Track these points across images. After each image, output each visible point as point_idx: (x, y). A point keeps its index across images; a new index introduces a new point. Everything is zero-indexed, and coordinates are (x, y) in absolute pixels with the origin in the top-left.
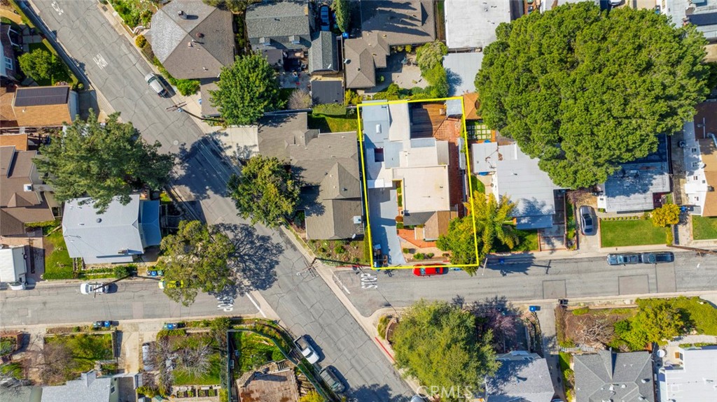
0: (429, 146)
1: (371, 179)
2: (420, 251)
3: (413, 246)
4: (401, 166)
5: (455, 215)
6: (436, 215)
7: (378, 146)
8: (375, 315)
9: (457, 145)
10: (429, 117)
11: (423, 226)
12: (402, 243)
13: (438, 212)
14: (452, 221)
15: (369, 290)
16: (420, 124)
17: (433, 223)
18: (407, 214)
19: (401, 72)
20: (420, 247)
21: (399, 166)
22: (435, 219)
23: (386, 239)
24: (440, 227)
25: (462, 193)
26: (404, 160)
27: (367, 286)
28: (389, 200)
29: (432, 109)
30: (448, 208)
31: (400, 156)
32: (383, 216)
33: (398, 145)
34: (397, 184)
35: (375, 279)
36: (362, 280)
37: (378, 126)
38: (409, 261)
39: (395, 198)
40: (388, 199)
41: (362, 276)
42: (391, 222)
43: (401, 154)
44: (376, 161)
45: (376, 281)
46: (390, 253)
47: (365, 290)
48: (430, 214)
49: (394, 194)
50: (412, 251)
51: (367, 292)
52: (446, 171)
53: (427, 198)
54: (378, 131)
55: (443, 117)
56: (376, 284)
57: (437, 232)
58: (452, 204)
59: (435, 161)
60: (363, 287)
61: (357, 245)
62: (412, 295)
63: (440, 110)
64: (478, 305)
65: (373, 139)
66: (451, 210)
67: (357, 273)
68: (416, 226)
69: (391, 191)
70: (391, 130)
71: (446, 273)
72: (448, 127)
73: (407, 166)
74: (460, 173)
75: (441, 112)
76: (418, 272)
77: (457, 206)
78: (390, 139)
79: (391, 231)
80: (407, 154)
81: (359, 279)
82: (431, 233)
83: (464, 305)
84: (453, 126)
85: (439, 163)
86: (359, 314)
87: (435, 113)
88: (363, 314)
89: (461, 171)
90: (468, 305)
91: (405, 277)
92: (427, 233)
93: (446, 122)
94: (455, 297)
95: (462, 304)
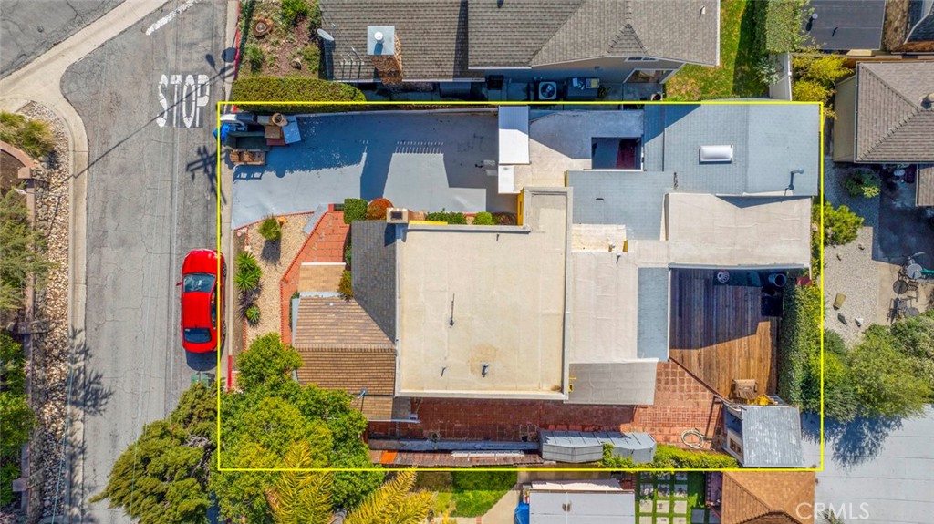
0: (640, 334)
1: (532, 120)
2: (270, 277)
3: (287, 257)
4: (575, 228)
5: (378, 411)
6: (381, 342)
7: (650, 150)
8: (65, 110)
9: (624, 428)
10: (730, 337)
11: (347, 291)
12: (302, 220)
13: (393, 353)
14: (350, 403)
15: (153, 98)
16: (708, 307)
17: (356, 330)
18: (391, 234)
19: (875, 257)
20: (285, 280)
21: (577, 221)
22: (370, 339)
23: (319, 165)
24: (336, 355)
25: (459, 435)
26: (594, 240)
27: (169, 92)
28: (450, 186)
29: (757, 352)
30: (404, 388)
31: (611, 228)
32: (398, 160)
33: (654, 221)
34: (505, 213)
35: (188, 123)
36: (190, 80)
37: (726, 151)
38: (241, 240)
39: (458, 204)
40: (455, 181)
41: (203, 79)
42: (373, 182)
43: (618, 233)
44: (597, 143)
45: (182, 124)
46: (270, 175)
47: (153, 86)
48: (388, 322)
49: (473, 201)
50: (273, 249)
51: (145, 93)
52: (544, 392)
53: (447, 313)
54: (710, 150)
55: (724, 389)
56: (170, 121)
57: (317, 342)
58: (421, 406)
59: (581, 354)
60: (164, 79)
61: (306, 66)
62: (123, 242)
63: (751, 382)
64: (73, 457)
65: (675, 132)
66: (399, 402)
67: (209, 58)
68: (348, 268)
69: (483, 192)
70: (709, 201)
71: (191, 363)
72: (687, 406)
73: (575, 248)
74: (530, 434)
75: (745, 384)
76: (199, 264)
77: (411, 419)
78: (674, 196)
79: (345, 182)
80: (618, 251)
81: (195, 65)
82: (317, 318)
83: (80, 413)
84: (691, 419)
85: (576, 369)
86: (73, 57)
87: (740, 363)
88: (72, 73)
89: (538, 440)
90: (78, 425)
91: (186, 221)
92: (319, 305)
93: (705, 399)
94: (106, 384)
95: (82, 404)
